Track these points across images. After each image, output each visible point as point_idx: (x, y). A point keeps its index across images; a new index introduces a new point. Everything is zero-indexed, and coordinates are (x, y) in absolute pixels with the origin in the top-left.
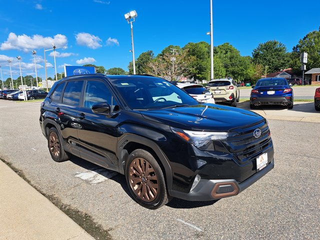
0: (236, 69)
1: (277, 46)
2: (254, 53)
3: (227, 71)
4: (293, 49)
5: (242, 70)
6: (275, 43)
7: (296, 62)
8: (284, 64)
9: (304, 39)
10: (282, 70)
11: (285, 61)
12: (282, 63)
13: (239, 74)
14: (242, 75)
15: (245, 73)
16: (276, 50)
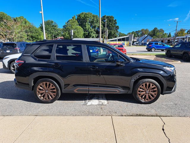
0: (34, 35)
1: (54, 24)
2: (41, 26)
3: (28, 35)
4: (63, 27)
5: (37, 36)
6: (52, 22)
7: (65, 34)
8: (58, 34)
9: (68, 22)
10: (58, 37)
11: (58, 32)
12: (57, 34)
13: (36, 38)
14: (38, 39)
15: (39, 38)
16: (53, 26)
